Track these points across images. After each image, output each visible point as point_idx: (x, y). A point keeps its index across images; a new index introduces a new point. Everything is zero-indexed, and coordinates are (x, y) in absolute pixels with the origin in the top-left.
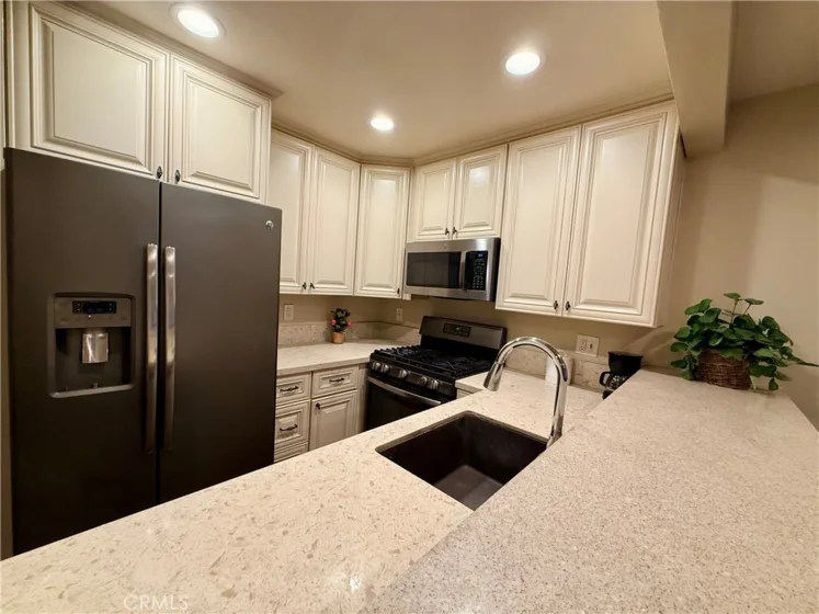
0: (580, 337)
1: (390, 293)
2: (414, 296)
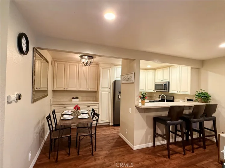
0: (186, 97)
1: (152, 91)
2: (157, 91)
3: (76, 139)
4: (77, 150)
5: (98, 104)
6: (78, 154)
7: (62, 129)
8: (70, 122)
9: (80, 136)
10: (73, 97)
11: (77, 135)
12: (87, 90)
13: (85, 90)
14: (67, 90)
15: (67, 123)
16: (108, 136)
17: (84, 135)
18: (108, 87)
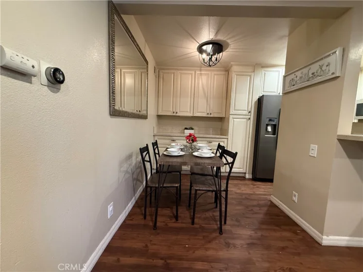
2: (359, 120)
3: (189, 192)
4: (190, 212)
5: (226, 140)
6: (193, 223)
7: (165, 172)
8: (179, 160)
9: (196, 190)
10: (186, 127)
11: (191, 186)
12: (207, 116)
13: (205, 115)
14: (177, 115)
15: (172, 162)
16: (247, 196)
17: (204, 189)
18: (245, 110)
